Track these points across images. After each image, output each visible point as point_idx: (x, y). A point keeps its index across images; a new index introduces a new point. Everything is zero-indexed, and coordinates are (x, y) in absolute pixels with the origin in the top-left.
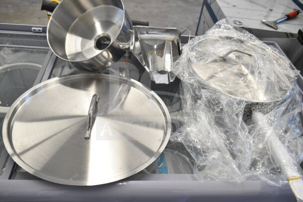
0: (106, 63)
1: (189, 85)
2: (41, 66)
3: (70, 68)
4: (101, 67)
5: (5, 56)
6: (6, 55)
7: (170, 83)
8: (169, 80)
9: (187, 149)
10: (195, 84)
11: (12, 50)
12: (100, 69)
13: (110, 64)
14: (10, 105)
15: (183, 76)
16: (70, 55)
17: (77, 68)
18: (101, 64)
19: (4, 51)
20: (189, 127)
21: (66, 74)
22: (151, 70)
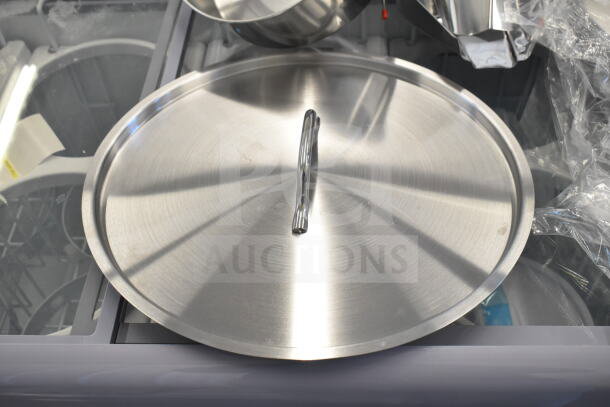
0: (328, 19)
1: (579, 67)
2: (152, 46)
3: (226, 43)
4: (312, 34)
5: (62, 25)
6: (65, 20)
7: (519, 65)
8: (514, 56)
9: (590, 254)
10: (599, 61)
11: (76, 7)
12: (310, 39)
13: (338, 20)
14: (91, 152)
15: (558, 42)
16: (226, 7)
17: (248, 39)
18: (311, 25)
19: (57, 11)
20: (587, 189)
21: (217, 61)
22: (456, 32)
